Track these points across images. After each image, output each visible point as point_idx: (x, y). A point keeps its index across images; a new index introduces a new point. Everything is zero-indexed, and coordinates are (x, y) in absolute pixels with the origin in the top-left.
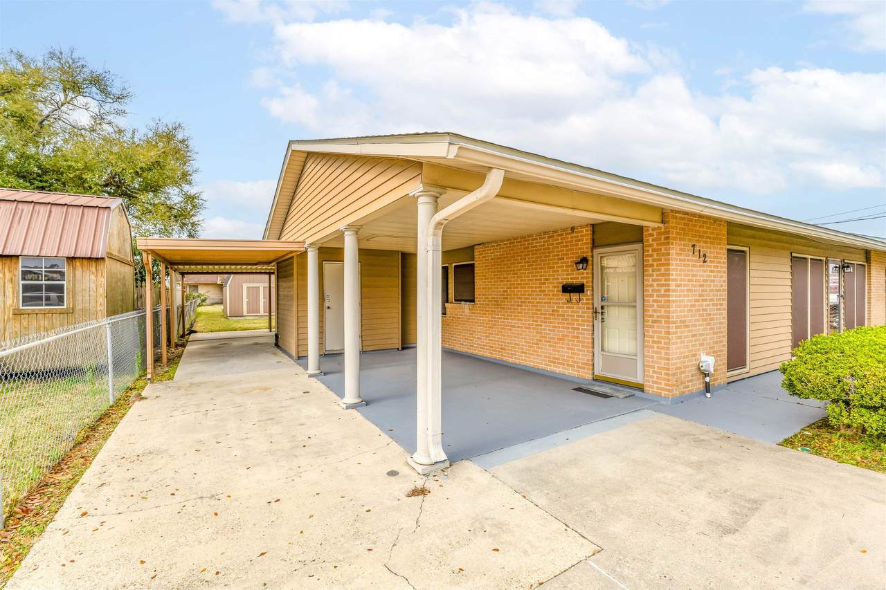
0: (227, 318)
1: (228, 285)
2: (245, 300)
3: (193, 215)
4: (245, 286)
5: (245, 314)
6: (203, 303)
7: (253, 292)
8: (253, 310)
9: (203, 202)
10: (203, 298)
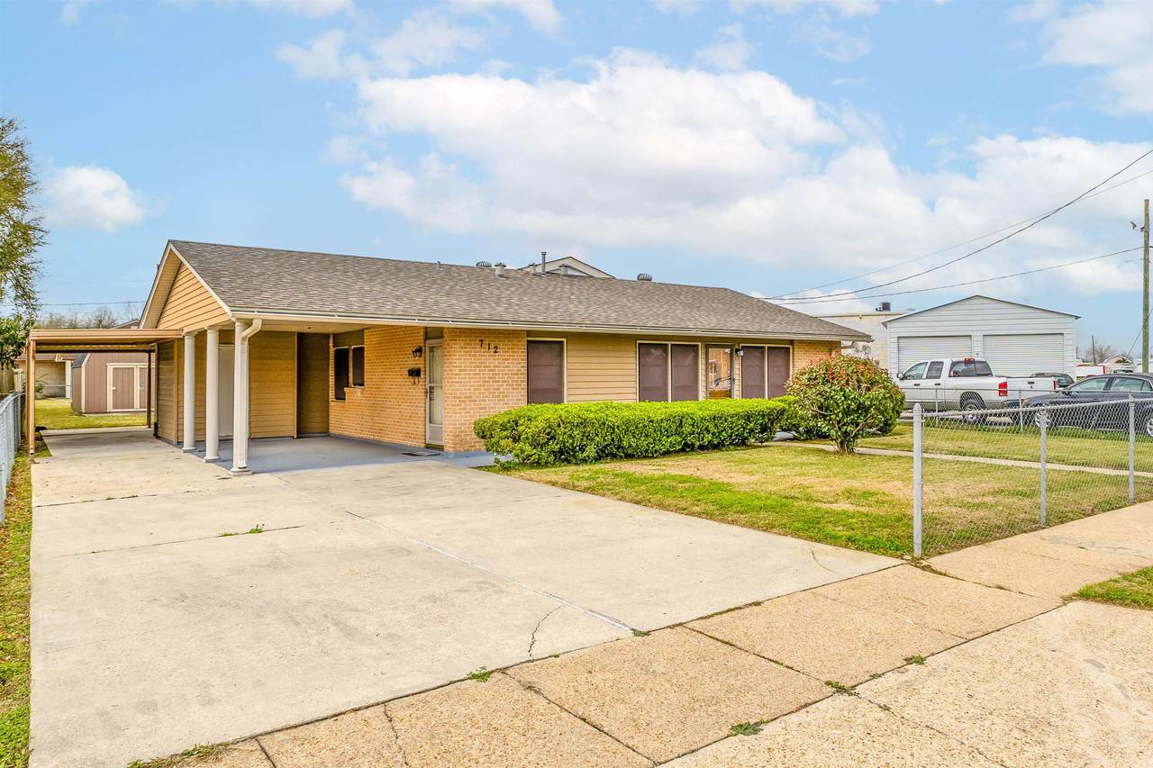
0: (80, 414)
1: (83, 365)
2: (110, 388)
3: (23, 254)
4: (110, 367)
5: (110, 408)
7: (124, 377)
8: (123, 402)
9: (42, 233)
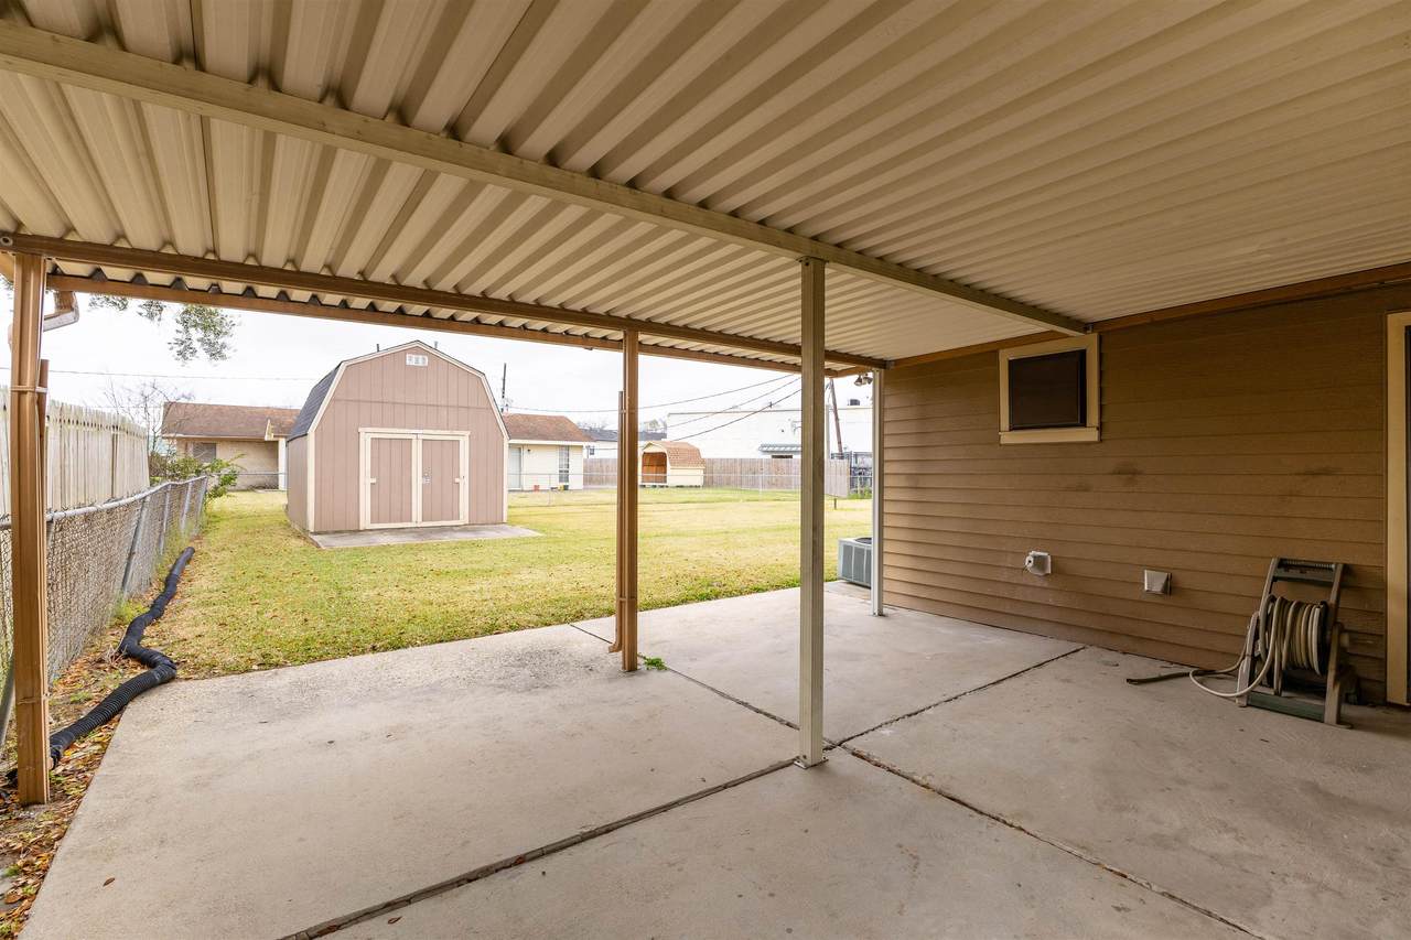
0: (302, 534)
1: (311, 431)
2: (366, 480)
4: (366, 436)
5: (365, 523)
6: (229, 487)
8: (390, 509)
10: (225, 471)
